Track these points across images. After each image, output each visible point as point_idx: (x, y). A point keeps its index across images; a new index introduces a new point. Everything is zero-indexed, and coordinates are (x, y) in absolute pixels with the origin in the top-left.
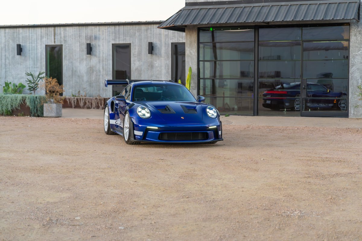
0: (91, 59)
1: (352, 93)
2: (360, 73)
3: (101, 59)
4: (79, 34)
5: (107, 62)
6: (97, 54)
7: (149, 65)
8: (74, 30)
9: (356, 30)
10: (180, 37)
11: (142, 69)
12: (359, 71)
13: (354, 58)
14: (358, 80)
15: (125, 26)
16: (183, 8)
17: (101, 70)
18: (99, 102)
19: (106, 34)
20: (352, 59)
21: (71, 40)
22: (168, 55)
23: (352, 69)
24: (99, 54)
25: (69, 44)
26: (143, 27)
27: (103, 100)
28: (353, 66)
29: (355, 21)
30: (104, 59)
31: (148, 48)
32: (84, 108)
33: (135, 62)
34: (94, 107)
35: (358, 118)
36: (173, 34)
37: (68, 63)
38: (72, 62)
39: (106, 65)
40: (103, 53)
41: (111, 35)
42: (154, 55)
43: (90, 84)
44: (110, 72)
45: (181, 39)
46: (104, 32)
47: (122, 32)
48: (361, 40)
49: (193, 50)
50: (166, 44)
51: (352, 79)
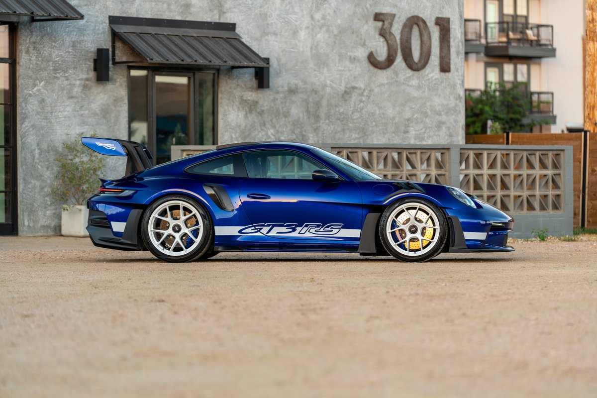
1: (24, 180)
2: (36, 136)
9: (28, 39)
12: (34, 131)
13: (26, 100)
14: (34, 150)
23: (24, 126)
28: (24, 119)
35: (36, 234)
51: (23, 149)
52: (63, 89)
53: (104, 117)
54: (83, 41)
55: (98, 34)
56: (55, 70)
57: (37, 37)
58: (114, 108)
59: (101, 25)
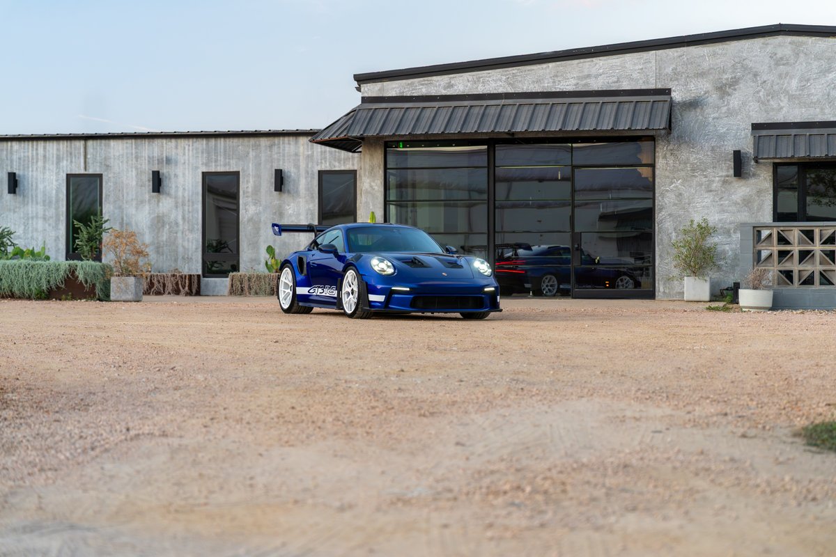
0: (159, 201)
1: (660, 256)
2: (673, 223)
3: (180, 200)
4: (136, 153)
5: (193, 205)
6: (173, 192)
7: (275, 213)
8: (125, 145)
9: (665, 148)
10: (335, 161)
11: (262, 219)
12: (671, 219)
13: (663, 195)
14: (671, 233)
15: (227, 140)
16: (359, 106)
17: (180, 221)
18: (180, 283)
19: (191, 152)
20: (660, 198)
21: (118, 164)
22: (312, 194)
23: (660, 215)
24: (177, 191)
25: (114, 173)
26: (264, 142)
27: (187, 277)
28: (661, 210)
29: (663, 132)
30: (187, 199)
31: (273, 180)
32: (149, 294)
33: (247, 207)
34: (171, 291)
35: (671, 299)
36: (322, 155)
37: (112, 207)
38: (120, 207)
39: (189, 212)
40: (184, 189)
41: (200, 155)
42: (284, 193)
43: (158, 248)
44: (197, 224)
45: (337, 164)
46: (187, 151)
47: (222, 150)
48: (673, 166)
49: (376, 181)
50: (307, 172)
51: (659, 232)
52: (701, 185)
53: (745, 205)
54: (723, 146)
55: (739, 139)
56: (693, 170)
57: (675, 145)
58: (757, 198)
59: (743, 132)
